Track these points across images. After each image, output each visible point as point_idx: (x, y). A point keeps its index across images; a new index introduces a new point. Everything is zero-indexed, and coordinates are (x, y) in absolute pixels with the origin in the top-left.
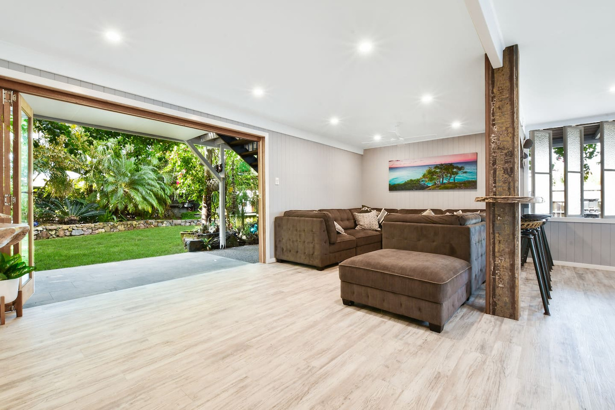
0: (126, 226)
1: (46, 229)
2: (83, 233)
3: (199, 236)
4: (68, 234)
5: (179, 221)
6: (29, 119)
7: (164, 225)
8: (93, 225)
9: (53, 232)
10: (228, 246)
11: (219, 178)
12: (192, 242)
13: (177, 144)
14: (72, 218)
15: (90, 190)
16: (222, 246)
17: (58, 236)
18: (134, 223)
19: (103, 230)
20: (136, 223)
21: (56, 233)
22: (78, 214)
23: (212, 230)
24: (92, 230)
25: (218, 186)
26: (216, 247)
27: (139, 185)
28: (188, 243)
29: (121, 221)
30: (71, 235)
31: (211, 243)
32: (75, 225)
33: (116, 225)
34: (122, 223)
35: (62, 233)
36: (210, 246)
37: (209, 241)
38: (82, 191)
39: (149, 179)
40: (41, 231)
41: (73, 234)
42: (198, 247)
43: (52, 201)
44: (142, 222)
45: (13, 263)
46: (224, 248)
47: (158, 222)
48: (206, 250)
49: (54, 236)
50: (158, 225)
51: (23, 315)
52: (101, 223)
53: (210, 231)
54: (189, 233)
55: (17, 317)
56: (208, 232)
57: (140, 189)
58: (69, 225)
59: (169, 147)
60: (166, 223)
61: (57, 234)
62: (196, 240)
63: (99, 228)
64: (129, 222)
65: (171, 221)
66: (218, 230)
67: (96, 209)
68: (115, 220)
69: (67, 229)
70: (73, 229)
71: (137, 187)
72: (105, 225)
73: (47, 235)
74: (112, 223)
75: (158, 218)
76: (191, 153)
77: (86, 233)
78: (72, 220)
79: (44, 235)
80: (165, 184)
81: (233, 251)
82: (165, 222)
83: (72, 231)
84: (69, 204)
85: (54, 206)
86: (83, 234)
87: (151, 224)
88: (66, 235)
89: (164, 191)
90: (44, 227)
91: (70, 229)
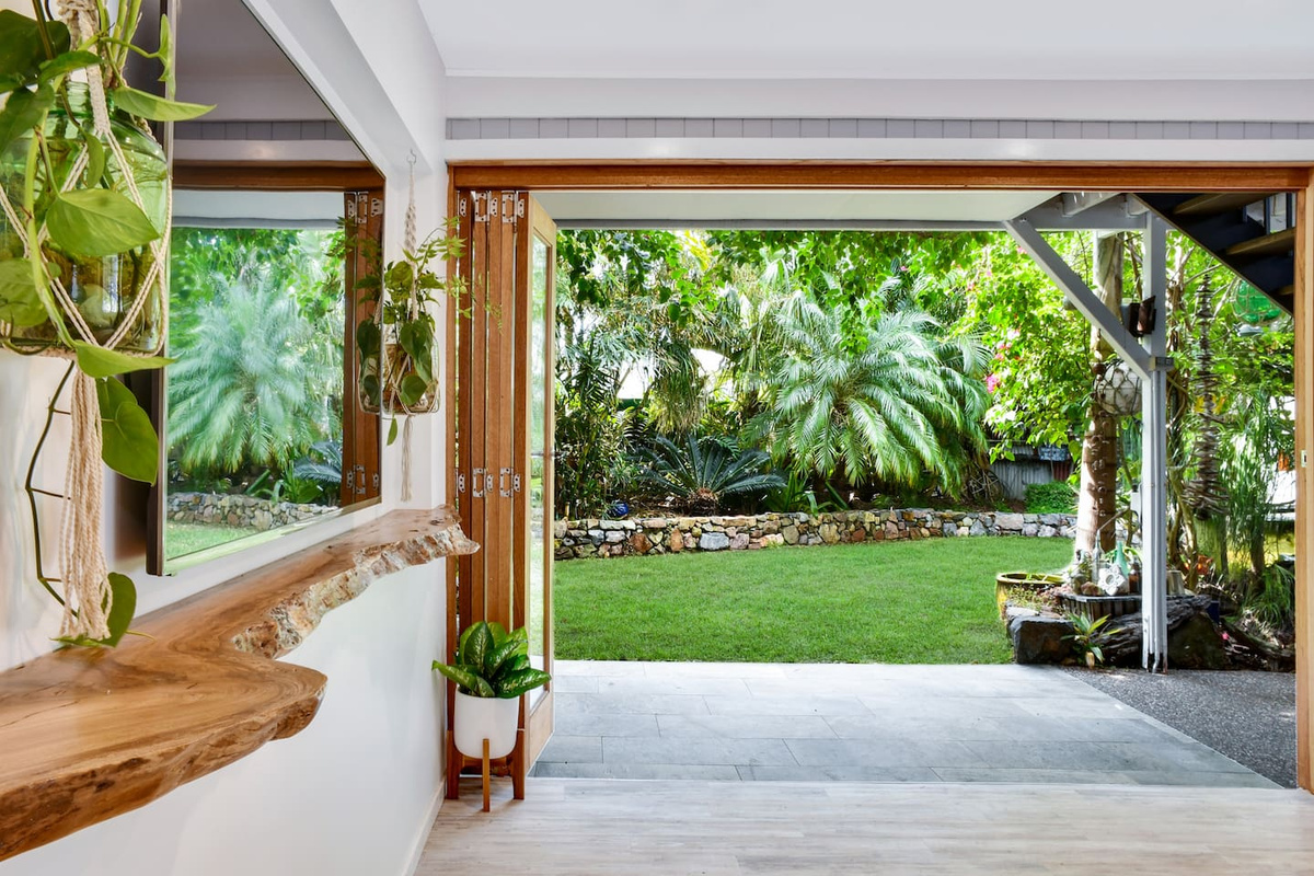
0: (843, 527)
1: (644, 528)
2: (727, 542)
3: (1060, 599)
4: (692, 544)
5: (1014, 519)
6: (549, 250)
7: (964, 531)
8: (752, 520)
9: (658, 538)
10: (1176, 662)
11: (1141, 359)
12: (1027, 625)
13: (982, 239)
14: (704, 495)
15: (752, 408)
16: (1151, 657)
17: (668, 549)
18: (869, 517)
19: (779, 539)
20: (873, 518)
21: (664, 539)
22: (718, 485)
23: (1109, 582)
24: (751, 537)
25: (1137, 391)
26: (1124, 656)
27: (880, 385)
28: (1016, 625)
29: (831, 509)
30: (699, 549)
31: (1105, 636)
32: (707, 519)
33: (815, 523)
34: (831, 516)
35: (676, 540)
36: (1097, 650)
37: (1099, 629)
38: (731, 409)
39: (910, 364)
40: (632, 530)
41: (704, 544)
42: (1053, 646)
43: (658, 445)
44: (893, 514)
45: (506, 656)
46: (1160, 669)
47: (942, 518)
48: (1084, 666)
49: (660, 548)
50: (942, 529)
51: (525, 797)
52: (775, 516)
53: (1102, 584)
54: (1026, 586)
55: (515, 798)
56: (1094, 591)
57: (885, 397)
58: (694, 518)
59: (956, 248)
60: (969, 526)
61: (667, 542)
62: (1048, 617)
63: (770, 531)
64: (852, 515)
65: (986, 516)
66: (1135, 585)
67: (762, 471)
68: (814, 506)
69: (690, 530)
70: (704, 531)
71: (874, 391)
72: (786, 522)
73: (644, 543)
74: (803, 516)
75: (942, 502)
76: (1030, 268)
77: (735, 545)
78: (702, 502)
79: (638, 544)
80: (965, 375)
81: (1198, 688)
82: (967, 521)
83: (700, 537)
84: (696, 452)
85: (662, 458)
86: (728, 548)
87: (922, 522)
88: (686, 548)
89: (962, 404)
90: (639, 521)
91: (697, 531)
